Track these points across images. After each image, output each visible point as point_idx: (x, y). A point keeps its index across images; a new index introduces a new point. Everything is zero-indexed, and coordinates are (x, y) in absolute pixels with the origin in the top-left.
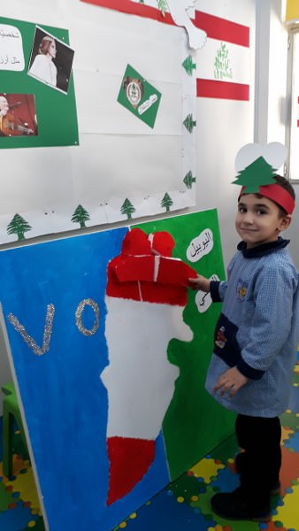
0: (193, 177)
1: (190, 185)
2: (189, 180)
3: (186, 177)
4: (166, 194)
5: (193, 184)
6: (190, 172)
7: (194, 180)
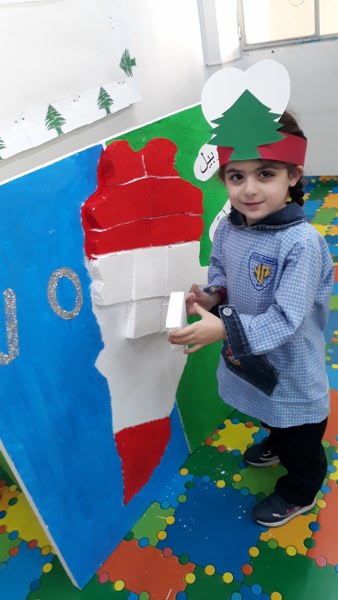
0: (132, 58)
1: (130, 71)
2: (128, 63)
3: (122, 60)
4: (102, 90)
5: (133, 68)
6: (126, 52)
7: (133, 62)
